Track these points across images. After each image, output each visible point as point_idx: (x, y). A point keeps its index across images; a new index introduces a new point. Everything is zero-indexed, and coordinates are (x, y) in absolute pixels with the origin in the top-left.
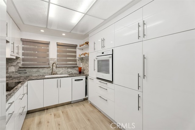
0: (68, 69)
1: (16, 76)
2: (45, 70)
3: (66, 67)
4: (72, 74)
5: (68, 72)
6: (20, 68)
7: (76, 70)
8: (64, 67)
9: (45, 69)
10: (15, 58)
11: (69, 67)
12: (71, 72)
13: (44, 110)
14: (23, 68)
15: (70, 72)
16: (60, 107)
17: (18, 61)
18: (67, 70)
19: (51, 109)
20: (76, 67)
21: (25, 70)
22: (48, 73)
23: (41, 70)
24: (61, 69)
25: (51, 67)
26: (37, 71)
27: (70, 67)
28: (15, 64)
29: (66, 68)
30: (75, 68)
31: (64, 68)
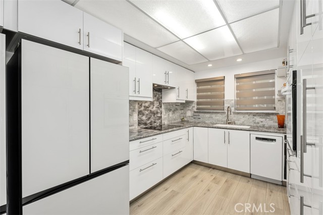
0: (255, 117)
1: (191, 121)
2: (219, 117)
3: (251, 113)
4: (264, 126)
5: (255, 123)
6: (195, 112)
7: (272, 119)
8: (247, 113)
9: (219, 115)
10: (184, 102)
11: (257, 113)
12: (261, 124)
13: (210, 168)
14: (197, 112)
15: (258, 123)
16: (231, 174)
17: (193, 105)
18: (254, 119)
19: (217, 171)
20: (273, 114)
21: (199, 115)
22: (222, 121)
23: (214, 116)
24: (241, 116)
25: (226, 113)
26: (210, 117)
27: (261, 113)
28: (190, 108)
29: (251, 116)
30: (271, 116)
31: (247, 116)
